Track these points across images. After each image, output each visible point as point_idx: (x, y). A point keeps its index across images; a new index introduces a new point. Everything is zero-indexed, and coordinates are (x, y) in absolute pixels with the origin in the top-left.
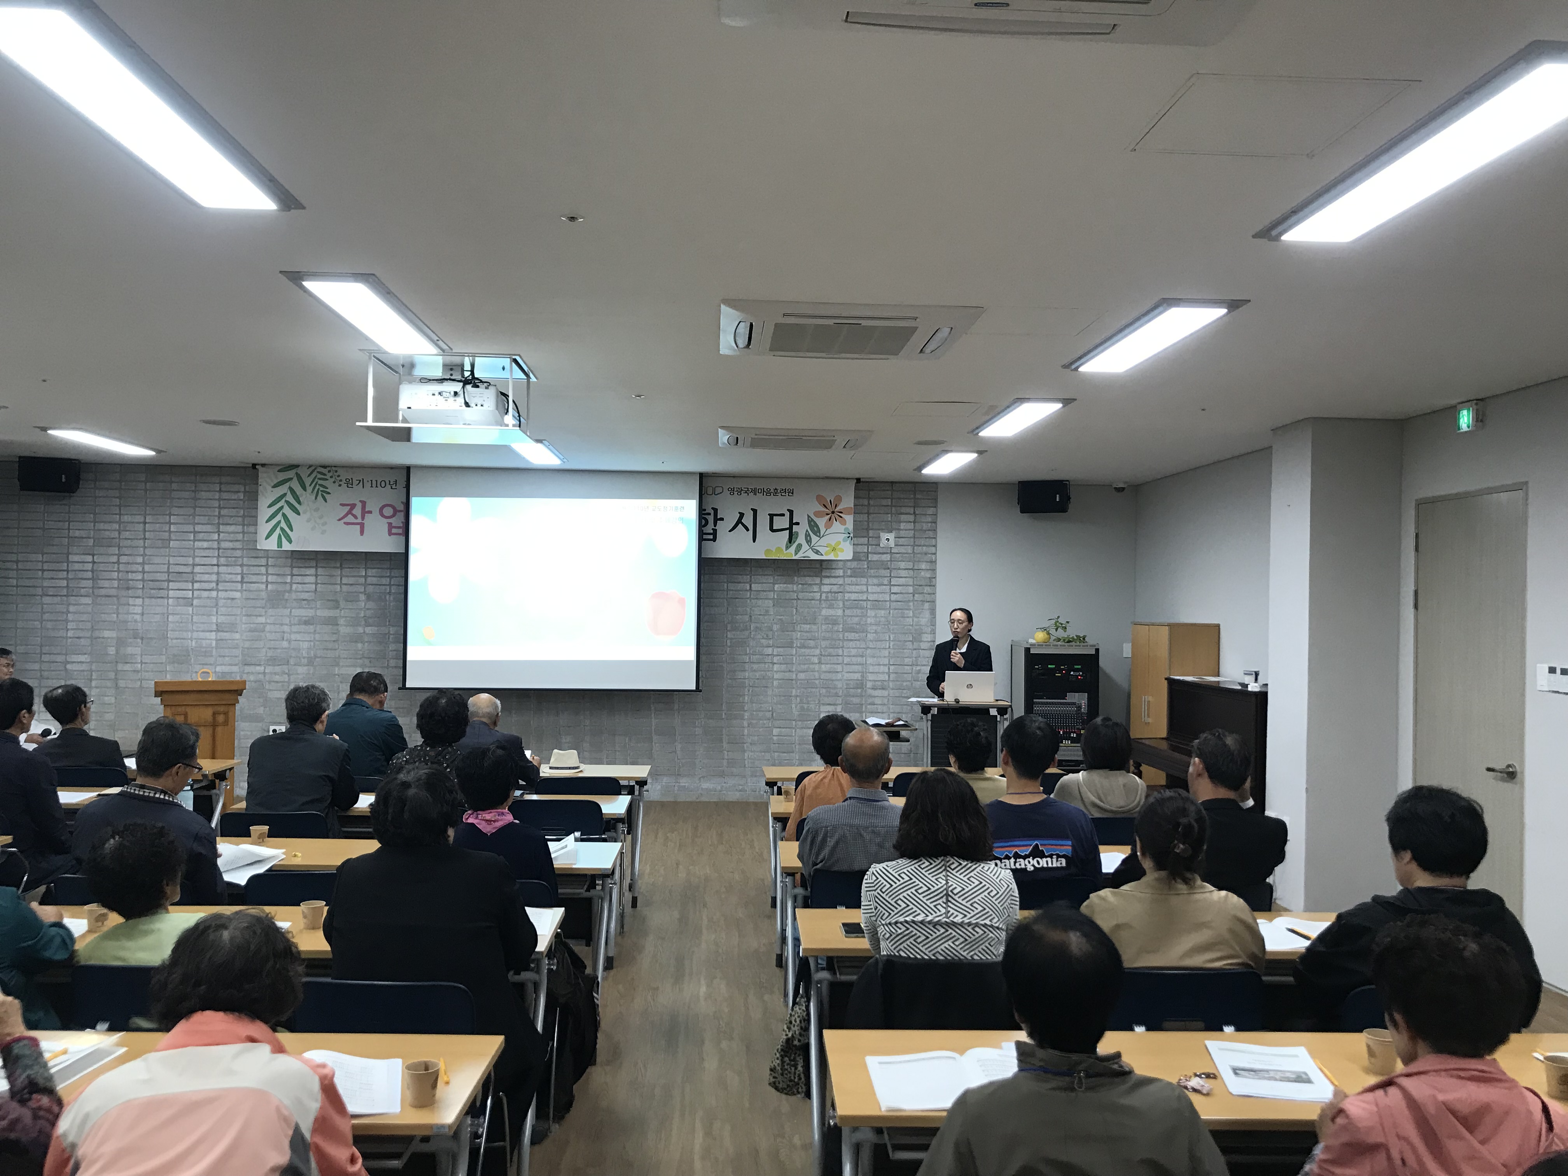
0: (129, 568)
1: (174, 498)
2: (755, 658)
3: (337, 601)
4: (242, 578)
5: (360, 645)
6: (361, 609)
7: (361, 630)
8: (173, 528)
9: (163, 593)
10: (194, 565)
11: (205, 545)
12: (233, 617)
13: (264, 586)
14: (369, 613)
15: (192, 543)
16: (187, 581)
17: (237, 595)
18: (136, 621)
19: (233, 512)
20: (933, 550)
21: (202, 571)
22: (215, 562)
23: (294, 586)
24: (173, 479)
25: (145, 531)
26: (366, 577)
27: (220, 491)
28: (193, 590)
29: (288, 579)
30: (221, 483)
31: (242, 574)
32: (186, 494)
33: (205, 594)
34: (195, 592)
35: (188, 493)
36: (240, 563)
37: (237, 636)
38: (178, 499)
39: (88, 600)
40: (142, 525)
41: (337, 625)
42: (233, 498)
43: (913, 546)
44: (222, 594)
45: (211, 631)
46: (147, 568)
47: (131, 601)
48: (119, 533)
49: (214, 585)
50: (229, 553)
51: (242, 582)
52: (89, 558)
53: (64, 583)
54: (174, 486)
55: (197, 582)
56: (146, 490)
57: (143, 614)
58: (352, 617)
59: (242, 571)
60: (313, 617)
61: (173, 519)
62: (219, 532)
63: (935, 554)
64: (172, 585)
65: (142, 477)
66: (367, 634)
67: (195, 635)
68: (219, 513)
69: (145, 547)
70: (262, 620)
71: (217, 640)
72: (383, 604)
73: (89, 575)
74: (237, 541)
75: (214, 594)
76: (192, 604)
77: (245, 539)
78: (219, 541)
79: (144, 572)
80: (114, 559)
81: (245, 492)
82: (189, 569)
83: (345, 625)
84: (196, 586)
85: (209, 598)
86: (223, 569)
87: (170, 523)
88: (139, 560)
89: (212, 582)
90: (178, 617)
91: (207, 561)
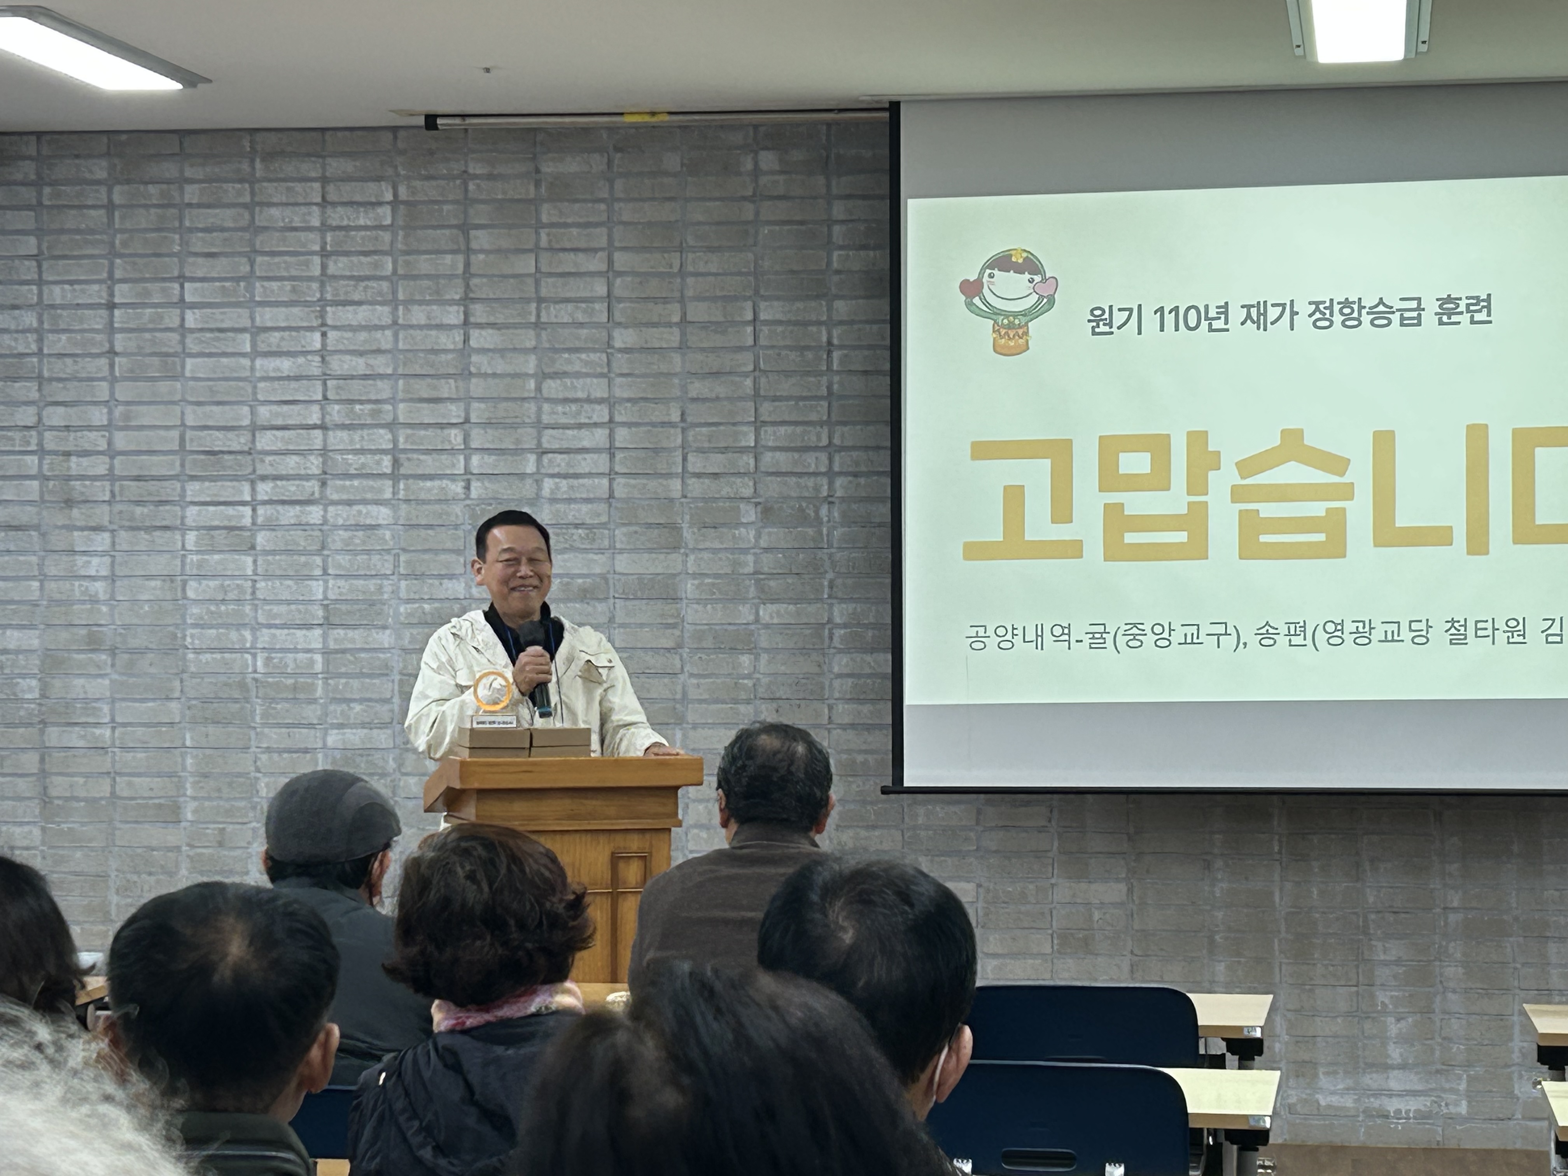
0: (71, 442)
1: (191, 230)
3: (674, 528)
4: (396, 463)
5: (745, 660)
6: (745, 551)
7: (745, 613)
8: (192, 319)
9: (168, 516)
10: (255, 428)
11: (286, 365)
12: (372, 584)
13: (457, 488)
14: (768, 562)
15: (246, 362)
16: (236, 478)
17: (382, 514)
18: (94, 600)
19: (363, 265)
21: (280, 446)
22: (315, 417)
23: (548, 484)
24: (189, 173)
25: (111, 329)
26: (756, 451)
27: (326, 203)
28: (254, 505)
29: (530, 465)
30: (324, 180)
31: (395, 453)
32: (226, 217)
33: (290, 514)
34: (261, 510)
35: (230, 212)
36: (389, 418)
37: (385, 638)
38: (206, 230)
40: (104, 313)
41: (676, 599)
42: (361, 222)
44: (339, 514)
45: (309, 626)
46: (121, 440)
47: (79, 539)
48: (40, 340)
49: (313, 486)
50: (356, 389)
51: (395, 477)
54: (192, 193)
55: (264, 478)
56: (110, 207)
57: (112, 578)
58: (717, 576)
59: (395, 441)
60: (604, 577)
61: (191, 292)
62: (323, 328)
64: (193, 489)
65: (99, 170)
66: (767, 626)
67: (265, 637)
68: (324, 267)
69: (113, 380)
71: (326, 652)
72: (810, 531)
74: (379, 351)
75: (315, 514)
76: (253, 547)
77: (401, 346)
78: (323, 354)
79: (111, 453)
80: (26, 416)
81: (395, 203)
82: (240, 442)
83: (698, 601)
84: (265, 489)
85: (301, 525)
86: (338, 439)
87: (182, 304)
88: (99, 416)
89: (307, 477)
90: (212, 584)
91: (293, 416)
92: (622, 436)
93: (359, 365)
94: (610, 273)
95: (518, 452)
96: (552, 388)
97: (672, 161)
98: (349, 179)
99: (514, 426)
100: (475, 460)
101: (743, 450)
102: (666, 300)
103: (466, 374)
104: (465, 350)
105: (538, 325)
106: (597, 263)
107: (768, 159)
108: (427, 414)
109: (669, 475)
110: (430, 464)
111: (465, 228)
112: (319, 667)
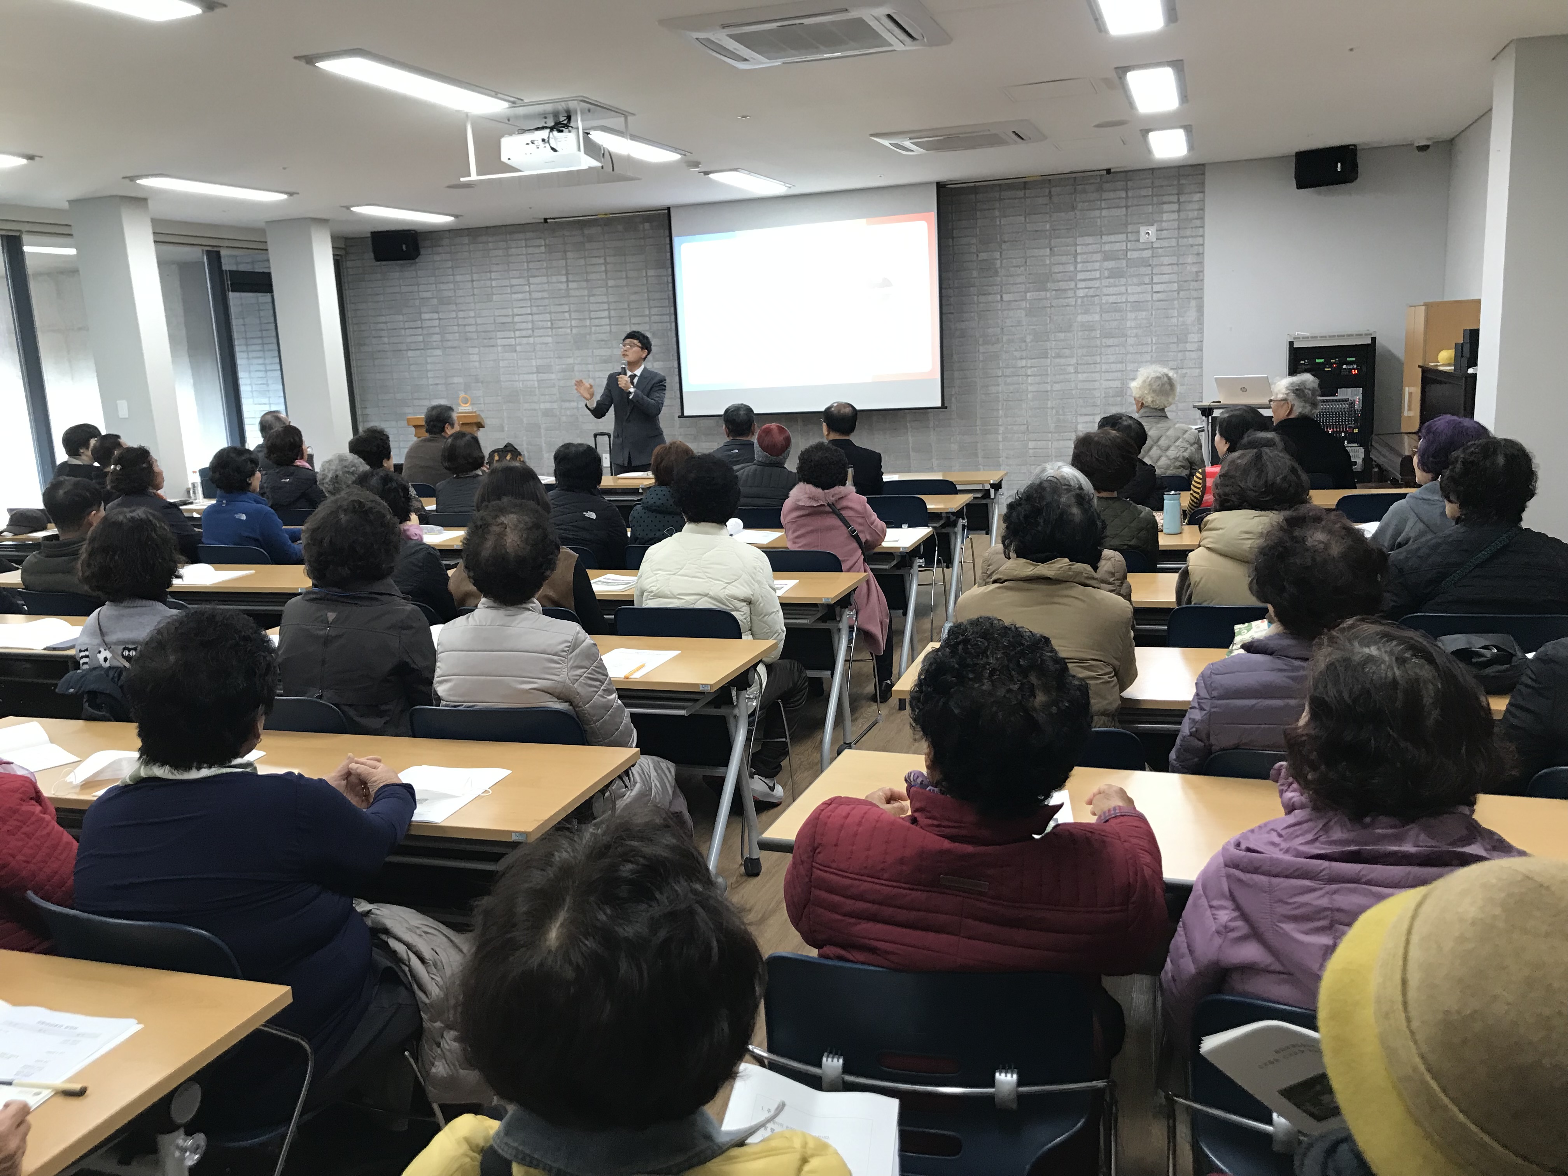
0: (466, 322)
1: (491, 257)
2: (1008, 372)
4: (552, 324)
8: (494, 283)
9: (492, 342)
10: (514, 315)
11: (520, 296)
12: (548, 360)
13: (569, 331)
15: (509, 296)
16: (510, 330)
17: (549, 340)
18: (476, 368)
19: (538, 265)
20: (1199, 240)
21: (520, 320)
22: (529, 312)
23: (593, 329)
24: (489, 240)
25: (473, 288)
26: (650, 316)
27: (526, 247)
28: (515, 338)
29: (588, 322)
30: (526, 240)
31: (551, 321)
32: (500, 252)
33: (525, 340)
34: (517, 340)
36: (549, 311)
37: (553, 376)
38: (495, 257)
39: (438, 352)
40: (471, 283)
42: (537, 252)
43: (1177, 238)
44: (538, 340)
45: (533, 373)
46: (479, 321)
47: (471, 350)
48: (455, 292)
49: (530, 332)
50: (539, 302)
51: (552, 328)
52: (436, 316)
53: (421, 338)
55: (517, 330)
57: (480, 361)
59: (551, 317)
60: (611, 356)
61: (493, 275)
62: (529, 284)
63: (1203, 245)
64: (499, 334)
65: (466, 240)
67: (521, 377)
68: (528, 266)
69: (475, 303)
70: (570, 361)
71: (538, 381)
73: (437, 330)
74: (544, 291)
75: (531, 340)
76: (516, 351)
77: (550, 289)
78: (530, 292)
79: (476, 324)
80: (454, 315)
81: (545, 245)
82: (509, 320)
84: (518, 333)
85: (528, 344)
86: (536, 317)
87: (491, 279)
88: (472, 314)
89: (527, 329)
90: (506, 362)
91: (522, 311)
92: (613, 313)
93: (540, 295)
94: (606, 264)
95: (584, 319)
96: (592, 299)
97: (620, 228)
98: (533, 239)
99: (583, 312)
100: (573, 322)
101: (646, 316)
102: (621, 271)
103: (568, 296)
104: (568, 289)
105: (587, 281)
106: (602, 261)
107: (647, 226)
108: (559, 309)
109: (625, 324)
110: (561, 324)
111: (565, 252)
112: (536, 385)
